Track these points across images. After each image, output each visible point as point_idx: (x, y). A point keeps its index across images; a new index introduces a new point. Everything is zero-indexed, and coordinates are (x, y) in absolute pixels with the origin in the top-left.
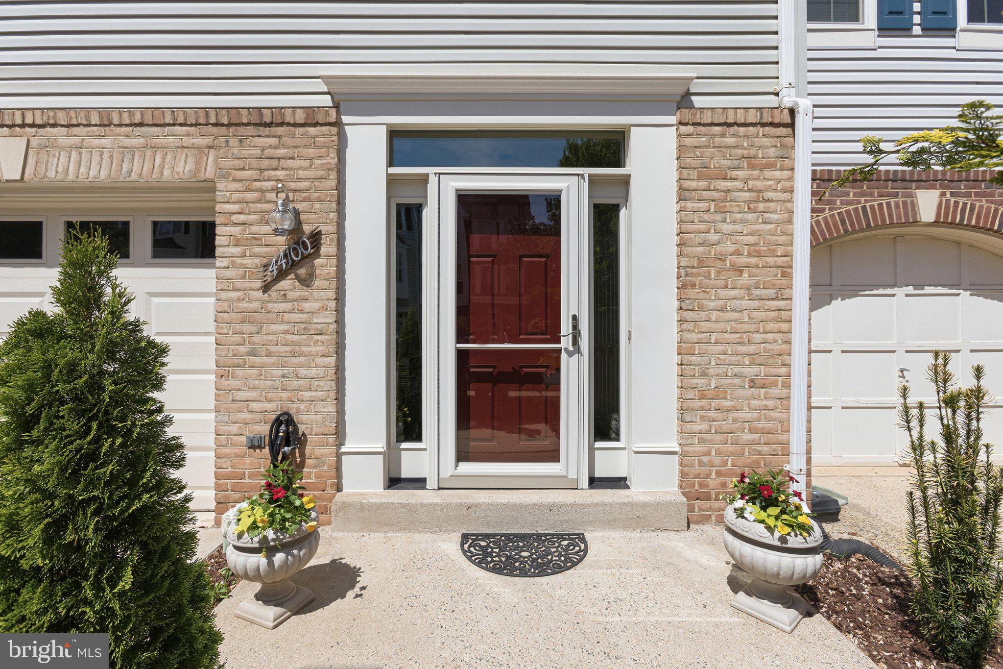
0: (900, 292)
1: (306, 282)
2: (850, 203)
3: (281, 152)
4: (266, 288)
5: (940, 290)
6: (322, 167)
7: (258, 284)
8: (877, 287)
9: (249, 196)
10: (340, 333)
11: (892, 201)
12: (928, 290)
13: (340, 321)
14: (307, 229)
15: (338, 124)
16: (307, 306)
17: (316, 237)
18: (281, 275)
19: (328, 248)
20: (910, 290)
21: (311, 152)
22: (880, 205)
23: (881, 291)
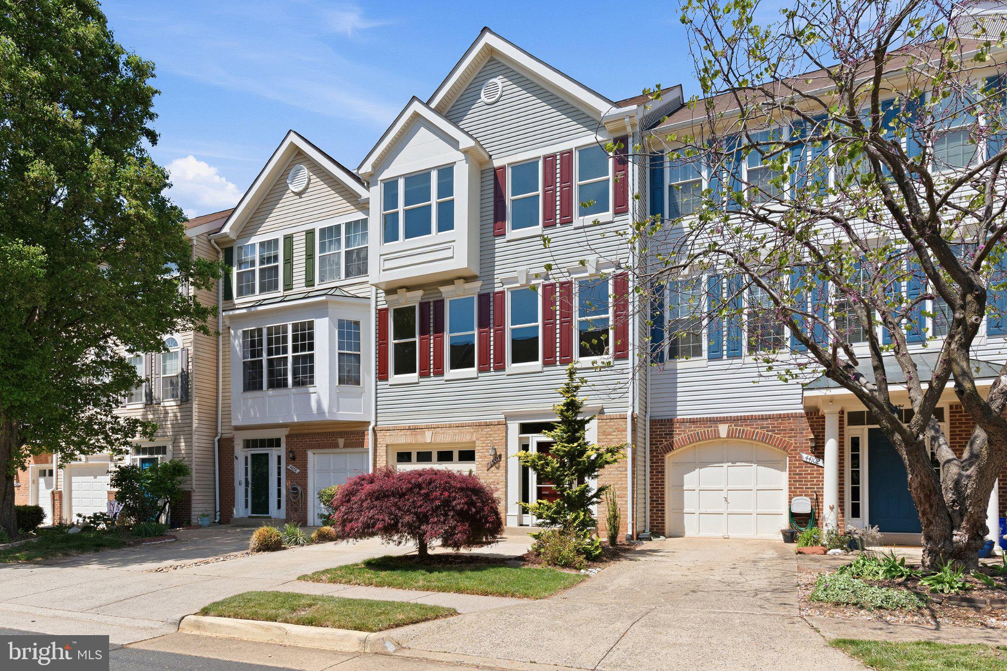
0: (725, 465)
1: (498, 468)
2: (692, 431)
3: (491, 432)
4: (488, 470)
5: (743, 464)
6: (502, 436)
7: (486, 469)
8: (715, 463)
9: (484, 445)
10: (506, 482)
11: (709, 429)
12: (738, 464)
13: (506, 479)
14: (498, 453)
15: (506, 424)
16: (498, 475)
17: (500, 456)
18: (492, 466)
19: (503, 459)
20: (730, 464)
21: (499, 432)
22: (704, 431)
23: (717, 465)
